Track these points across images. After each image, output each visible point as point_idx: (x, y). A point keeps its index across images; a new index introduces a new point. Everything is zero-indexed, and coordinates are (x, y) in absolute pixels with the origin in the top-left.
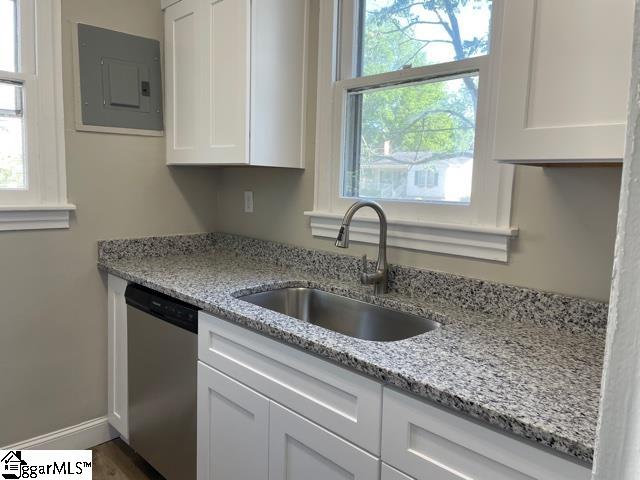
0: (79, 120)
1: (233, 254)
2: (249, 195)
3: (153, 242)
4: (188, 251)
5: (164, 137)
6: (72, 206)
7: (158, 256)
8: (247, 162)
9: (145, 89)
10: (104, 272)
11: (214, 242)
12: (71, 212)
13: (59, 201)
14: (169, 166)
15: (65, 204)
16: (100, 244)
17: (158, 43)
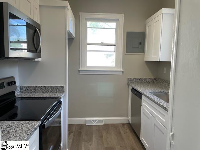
0: (126, 52)
1: (160, 84)
2: (165, 68)
3: (140, 79)
4: (149, 82)
5: (144, 54)
6: (123, 70)
7: (141, 83)
8: (159, 60)
9: (140, 44)
10: (128, 85)
11: (156, 81)
12: (123, 71)
13: (121, 69)
14: (145, 61)
15: (122, 70)
16: (128, 78)
17: (144, 32)
